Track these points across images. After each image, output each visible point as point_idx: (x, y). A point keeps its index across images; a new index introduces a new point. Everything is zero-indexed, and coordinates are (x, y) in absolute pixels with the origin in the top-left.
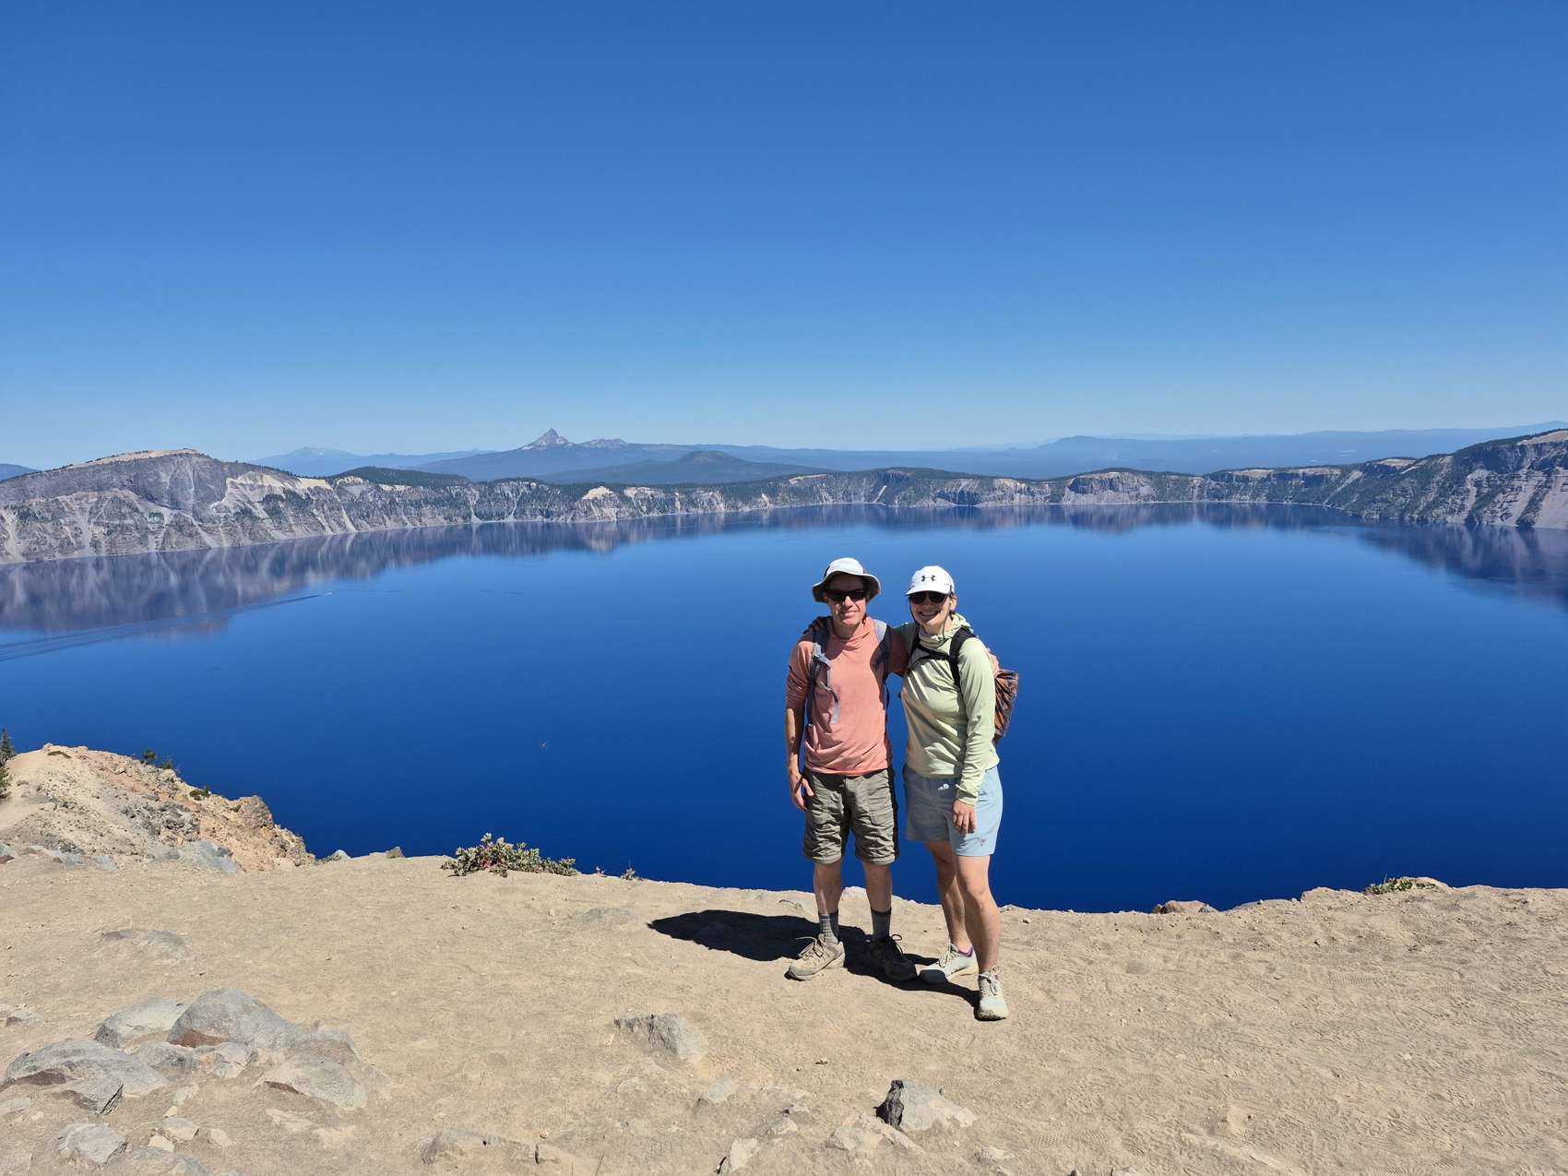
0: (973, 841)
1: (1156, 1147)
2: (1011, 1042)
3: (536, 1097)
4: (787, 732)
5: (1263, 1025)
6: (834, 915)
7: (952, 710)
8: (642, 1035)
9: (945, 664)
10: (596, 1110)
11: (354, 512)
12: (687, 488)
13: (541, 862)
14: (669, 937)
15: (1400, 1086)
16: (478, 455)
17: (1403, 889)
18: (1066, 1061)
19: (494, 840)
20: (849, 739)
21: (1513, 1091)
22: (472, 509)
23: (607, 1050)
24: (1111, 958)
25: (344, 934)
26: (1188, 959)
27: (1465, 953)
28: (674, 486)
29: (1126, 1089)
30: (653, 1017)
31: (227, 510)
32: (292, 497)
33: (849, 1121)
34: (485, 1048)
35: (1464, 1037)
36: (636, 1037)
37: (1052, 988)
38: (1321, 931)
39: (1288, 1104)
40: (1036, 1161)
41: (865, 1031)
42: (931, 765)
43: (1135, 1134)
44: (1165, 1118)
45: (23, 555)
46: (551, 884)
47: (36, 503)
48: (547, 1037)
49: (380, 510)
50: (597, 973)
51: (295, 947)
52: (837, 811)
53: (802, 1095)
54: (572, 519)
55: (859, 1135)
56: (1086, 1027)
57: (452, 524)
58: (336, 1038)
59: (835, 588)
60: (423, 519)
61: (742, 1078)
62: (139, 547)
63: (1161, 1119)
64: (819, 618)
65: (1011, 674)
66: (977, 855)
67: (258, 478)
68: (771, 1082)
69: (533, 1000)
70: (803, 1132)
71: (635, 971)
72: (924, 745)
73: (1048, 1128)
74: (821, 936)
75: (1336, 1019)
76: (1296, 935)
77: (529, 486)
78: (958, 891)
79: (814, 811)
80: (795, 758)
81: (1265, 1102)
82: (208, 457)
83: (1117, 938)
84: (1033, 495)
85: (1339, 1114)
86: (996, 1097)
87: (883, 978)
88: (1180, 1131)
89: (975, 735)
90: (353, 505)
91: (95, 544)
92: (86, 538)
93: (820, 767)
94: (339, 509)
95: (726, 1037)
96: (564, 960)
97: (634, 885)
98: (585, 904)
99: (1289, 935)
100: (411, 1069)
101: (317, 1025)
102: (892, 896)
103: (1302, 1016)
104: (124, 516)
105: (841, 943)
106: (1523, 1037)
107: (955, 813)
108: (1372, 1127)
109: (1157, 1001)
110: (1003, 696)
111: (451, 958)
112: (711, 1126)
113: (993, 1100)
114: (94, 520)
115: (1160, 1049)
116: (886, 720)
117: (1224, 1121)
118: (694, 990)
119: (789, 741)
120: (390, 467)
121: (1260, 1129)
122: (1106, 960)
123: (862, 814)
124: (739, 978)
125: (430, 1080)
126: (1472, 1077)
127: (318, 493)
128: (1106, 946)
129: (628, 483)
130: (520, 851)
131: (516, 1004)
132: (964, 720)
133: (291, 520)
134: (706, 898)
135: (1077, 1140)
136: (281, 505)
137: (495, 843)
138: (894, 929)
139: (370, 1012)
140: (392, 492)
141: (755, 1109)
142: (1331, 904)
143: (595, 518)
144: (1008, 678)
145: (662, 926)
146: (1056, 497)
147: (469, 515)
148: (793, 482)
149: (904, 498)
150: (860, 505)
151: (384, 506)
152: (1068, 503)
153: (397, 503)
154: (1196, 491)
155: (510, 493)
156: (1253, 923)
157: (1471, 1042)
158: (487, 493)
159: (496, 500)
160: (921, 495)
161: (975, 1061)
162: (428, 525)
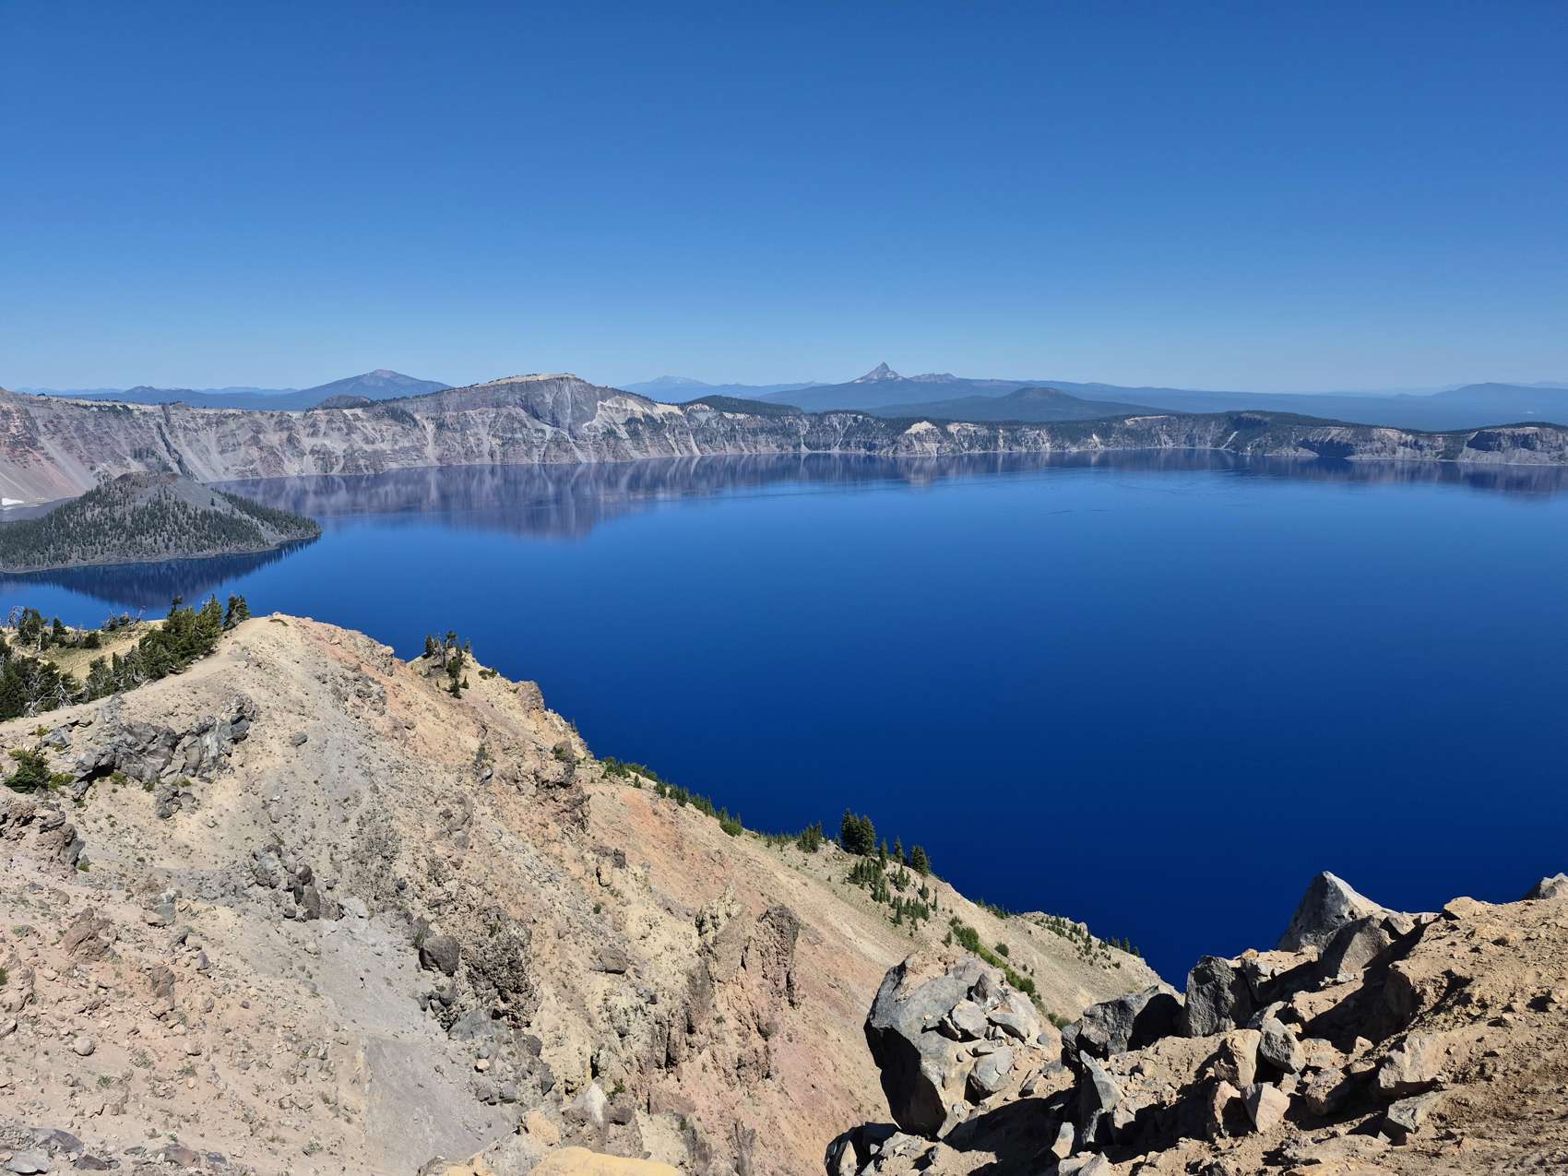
11: (700, 437)
12: (1012, 426)
16: (813, 388)
22: (802, 438)
28: (999, 423)
31: (596, 429)
32: (649, 420)
45: (438, 459)
47: (449, 416)
49: (722, 436)
54: (894, 452)
57: (783, 452)
60: (758, 447)
62: (525, 458)
67: (623, 402)
77: (855, 420)
82: (583, 381)
90: (699, 431)
91: (492, 455)
92: (486, 448)
94: (687, 433)
104: (513, 431)
114: (492, 433)
120: (733, 396)
127: (671, 418)
129: (952, 419)
133: (648, 442)
136: (640, 428)
140: (733, 420)
143: (916, 453)
146: (1450, 453)
147: (799, 445)
148: (1129, 422)
149: (1258, 446)
150: (1205, 451)
151: (726, 432)
152: (1467, 461)
153: (737, 431)
155: (838, 425)
158: (817, 424)
159: (825, 431)
160: (1280, 442)
162: (762, 453)
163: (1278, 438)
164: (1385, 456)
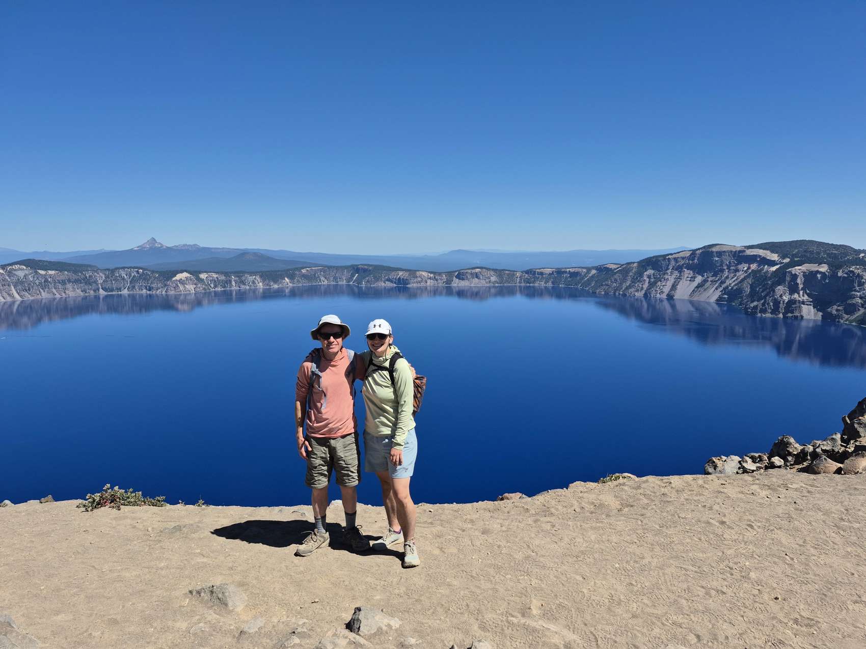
0: (401, 470)
1: (495, 626)
2: (421, 578)
4: (296, 415)
5: (549, 556)
6: (324, 517)
7: (390, 398)
8: (206, 598)
9: (386, 373)
10: (177, 645)
11: (19, 287)
12: (239, 274)
13: (143, 500)
14: (224, 538)
15: (614, 581)
16: (104, 253)
17: (616, 480)
18: (450, 585)
19: (112, 488)
20: (333, 417)
21: (665, 577)
22: (99, 285)
23: (185, 608)
24: (474, 527)
25: (8, 553)
26: (513, 524)
27: (643, 510)
28: (231, 273)
29: (480, 597)
30: (213, 586)
33: (330, 633)
34: (104, 616)
35: (643, 552)
36: (203, 599)
37: (443, 546)
38: (577, 504)
39: (561, 596)
40: (433, 643)
41: (340, 581)
42: (378, 430)
43: (485, 621)
44: (501, 611)
46: (150, 512)
48: (146, 605)
49: (37, 286)
50: (179, 563)
52: (326, 458)
53: (303, 622)
54: (166, 291)
55: (334, 641)
56: (461, 566)
57: (87, 294)
59: (324, 332)
60: (67, 292)
61: (267, 616)
63: (498, 612)
64: (315, 349)
65: (422, 377)
66: (403, 478)
68: (285, 617)
69: (137, 583)
70: (303, 643)
71: (202, 560)
72: (375, 418)
73: (440, 623)
74: (316, 530)
75: (585, 549)
76: (566, 507)
77: (138, 272)
78: (393, 498)
79: (312, 459)
80: (301, 429)
81: (549, 597)
83: (477, 516)
84: (437, 281)
85: (585, 599)
86: (412, 610)
87: (352, 551)
88: (508, 617)
89: (402, 411)
90: (19, 283)
93: (315, 434)
94: (9, 285)
95: (258, 593)
96: (157, 557)
97: (203, 510)
98: (171, 523)
99: (562, 507)
100: (54, 634)
102: (358, 504)
103: (568, 549)
105: (328, 533)
106: (669, 550)
107: (391, 455)
108: (601, 604)
109: (497, 548)
110: (418, 389)
111: (83, 563)
112: (248, 646)
113: (411, 612)
115: (498, 574)
116: (354, 405)
117: (530, 608)
118: (239, 569)
119: (297, 420)
120: (44, 259)
121: (547, 611)
122: (471, 528)
123: (340, 459)
124: (267, 559)
125: (66, 639)
126: (646, 572)
128: (472, 521)
129: (202, 270)
130: (129, 494)
131: (126, 586)
132: (397, 404)
134: (247, 514)
135: (455, 628)
137: (112, 490)
138: (358, 522)
139: (26, 601)
140: (45, 275)
141: (275, 634)
142: (582, 490)
143: (181, 291)
144: (420, 380)
145: (219, 532)
146: (449, 282)
147: (98, 289)
148: (304, 271)
149: (368, 281)
150: (343, 285)
151: (40, 283)
152: (455, 285)
153: (50, 282)
154: (518, 279)
155: (125, 276)
156: (545, 503)
157: (646, 555)
158: (110, 276)
159: (116, 280)
160: (377, 279)
161: (402, 591)
162: (70, 295)
163: (376, 277)
164: (423, 284)
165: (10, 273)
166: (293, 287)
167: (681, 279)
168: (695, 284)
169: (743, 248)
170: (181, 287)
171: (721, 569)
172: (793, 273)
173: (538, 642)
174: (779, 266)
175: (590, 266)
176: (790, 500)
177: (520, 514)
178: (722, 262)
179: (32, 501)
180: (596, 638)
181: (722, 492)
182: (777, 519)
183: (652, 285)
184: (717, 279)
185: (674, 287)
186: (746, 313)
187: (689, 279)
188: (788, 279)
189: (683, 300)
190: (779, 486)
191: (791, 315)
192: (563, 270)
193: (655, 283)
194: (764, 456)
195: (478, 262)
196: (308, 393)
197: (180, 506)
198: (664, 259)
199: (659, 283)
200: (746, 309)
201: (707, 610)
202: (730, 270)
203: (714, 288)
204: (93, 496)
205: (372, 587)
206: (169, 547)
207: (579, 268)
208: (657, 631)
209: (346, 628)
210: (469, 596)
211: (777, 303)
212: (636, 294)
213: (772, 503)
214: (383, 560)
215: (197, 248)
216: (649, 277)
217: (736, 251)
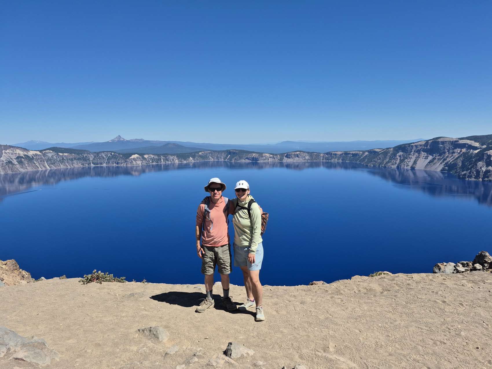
0: (254, 266)
1: (308, 357)
2: (266, 328)
3: (111, 356)
4: (196, 234)
5: (340, 318)
6: (211, 291)
7: (248, 225)
8: (147, 334)
9: (246, 211)
10: (131, 359)
11: (49, 162)
12: (165, 155)
13: (114, 278)
14: (157, 301)
15: (378, 334)
16: (93, 144)
17: (380, 275)
18: (282, 332)
19: (97, 272)
20: (216, 235)
21: (409, 333)
22: (91, 161)
23: (136, 339)
24: (296, 300)
25: (43, 305)
26: (318, 299)
27: (396, 293)
28: (161, 154)
29: (300, 340)
30: (151, 327)
31: (3, 161)
32: (27, 157)
33: (215, 356)
34: (93, 341)
35: (396, 318)
36: (145, 334)
37: (278, 310)
38: (356, 288)
39: (347, 341)
40: (273, 364)
41: (220, 327)
42: (242, 243)
43: (302, 354)
44: (311, 348)
46: (117, 286)
48: (115, 336)
49: (58, 161)
50: (132, 314)
51: (26, 311)
52: (212, 258)
53: (200, 349)
54: (126, 165)
55: (217, 361)
56: (288, 321)
57: (84, 166)
58: (40, 341)
59: (212, 187)
60: (74, 165)
61: (180, 345)
63: (310, 349)
64: (207, 197)
65: (266, 214)
66: (255, 270)
67: (14, 150)
68: (190, 346)
69: (110, 324)
70: (200, 361)
71: (145, 313)
72: (240, 236)
73: (276, 354)
74: (207, 298)
75: (361, 315)
76: (349, 290)
77: (111, 154)
78: (250, 281)
79: (205, 258)
80: (199, 242)
81: (340, 341)
83: (298, 294)
84: (274, 158)
85: (361, 343)
86: (261, 345)
87: (227, 310)
88: (316, 352)
89: (255, 232)
90: (49, 160)
93: (207, 244)
94: (44, 161)
95: (175, 332)
96: (121, 310)
97: (145, 285)
98: (129, 292)
99: (347, 290)
100: (67, 350)
101: (33, 337)
102: (230, 284)
103: (351, 314)
105: (213, 300)
106: (411, 317)
107: (249, 257)
108: (370, 346)
109: (309, 312)
110: (264, 220)
111: (82, 312)
112: (170, 361)
113: (260, 346)
115: (310, 327)
116: (228, 229)
117: (328, 348)
118: (165, 318)
119: (197, 236)
120: (62, 147)
121: (339, 349)
122: (294, 300)
123: (220, 258)
124: (180, 313)
125: (73, 353)
126: (398, 329)
127: (36, 156)
128: (295, 296)
129: (145, 153)
130: (106, 275)
131: (104, 326)
132: (252, 228)
133: (26, 165)
134: (170, 288)
135: (285, 357)
136: (23, 160)
137: (97, 273)
138: (230, 295)
139: (52, 331)
140: (62, 156)
141: (184, 355)
142: (359, 280)
143: (134, 164)
144: (265, 215)
145: (155, 298)
146: (281, 159)
147: (90, 163)
148: (200, 153)
149: (236, 159)
150: (222, 161)
151: (60, 160)
152: (285, 161)
153: (65, 159)
154: (322, 158)
155: (104, 156)
156: (337, 287)
157: (397, 319)
158: (96, 156)
159: (100, 158)
160: (241, 158)
161: (255, 334)
162: (75, 167)
163: (240, 157)
164: (266, 161)
165: (44, 155)
166: (195, 163)
167: (419, 157)
168: (428, 160)
169: (458, 139)
170: (134, 163)
171: (443, 329)
172: (489, 154)
173: (333, 367)
174: (479, 150)
175: (364, 150)
176: (486, 290)
177: (323, 293)
178: (444, 148)
179: (55, 278)
180: (367, 366)
181: (443, 284)
182: (479, 301)
183: (402, 161)
184: (441, 158)
185: (415, 162)
186: (459, 178)
187: (424, 158)
188: (485, 157)
189: (420, 170)
190: (479, 281)
191: (487, 179)
192: (348, 152)
193: (404, 160)
194: (470, 263)
195: (298, 148)
196: (203, 221)
197: (133, 283)
198: (409, 146)
199: (406, 160)
200: (459, 176)
201: (434, 353)
202: (449, 152)
203: (439, 163)
204: (87, 276)
205: (238, 331)
206: (127, 305)
207: (357, 151)
208: (404, 364)
209: (224, 354)
210: (293, 339)
211: (478, 172)
212: (392, 166)
213: (475, 291)
214: (244, 316)
215: (143, 141)
216: (400, 156)
217: (453, 141)
